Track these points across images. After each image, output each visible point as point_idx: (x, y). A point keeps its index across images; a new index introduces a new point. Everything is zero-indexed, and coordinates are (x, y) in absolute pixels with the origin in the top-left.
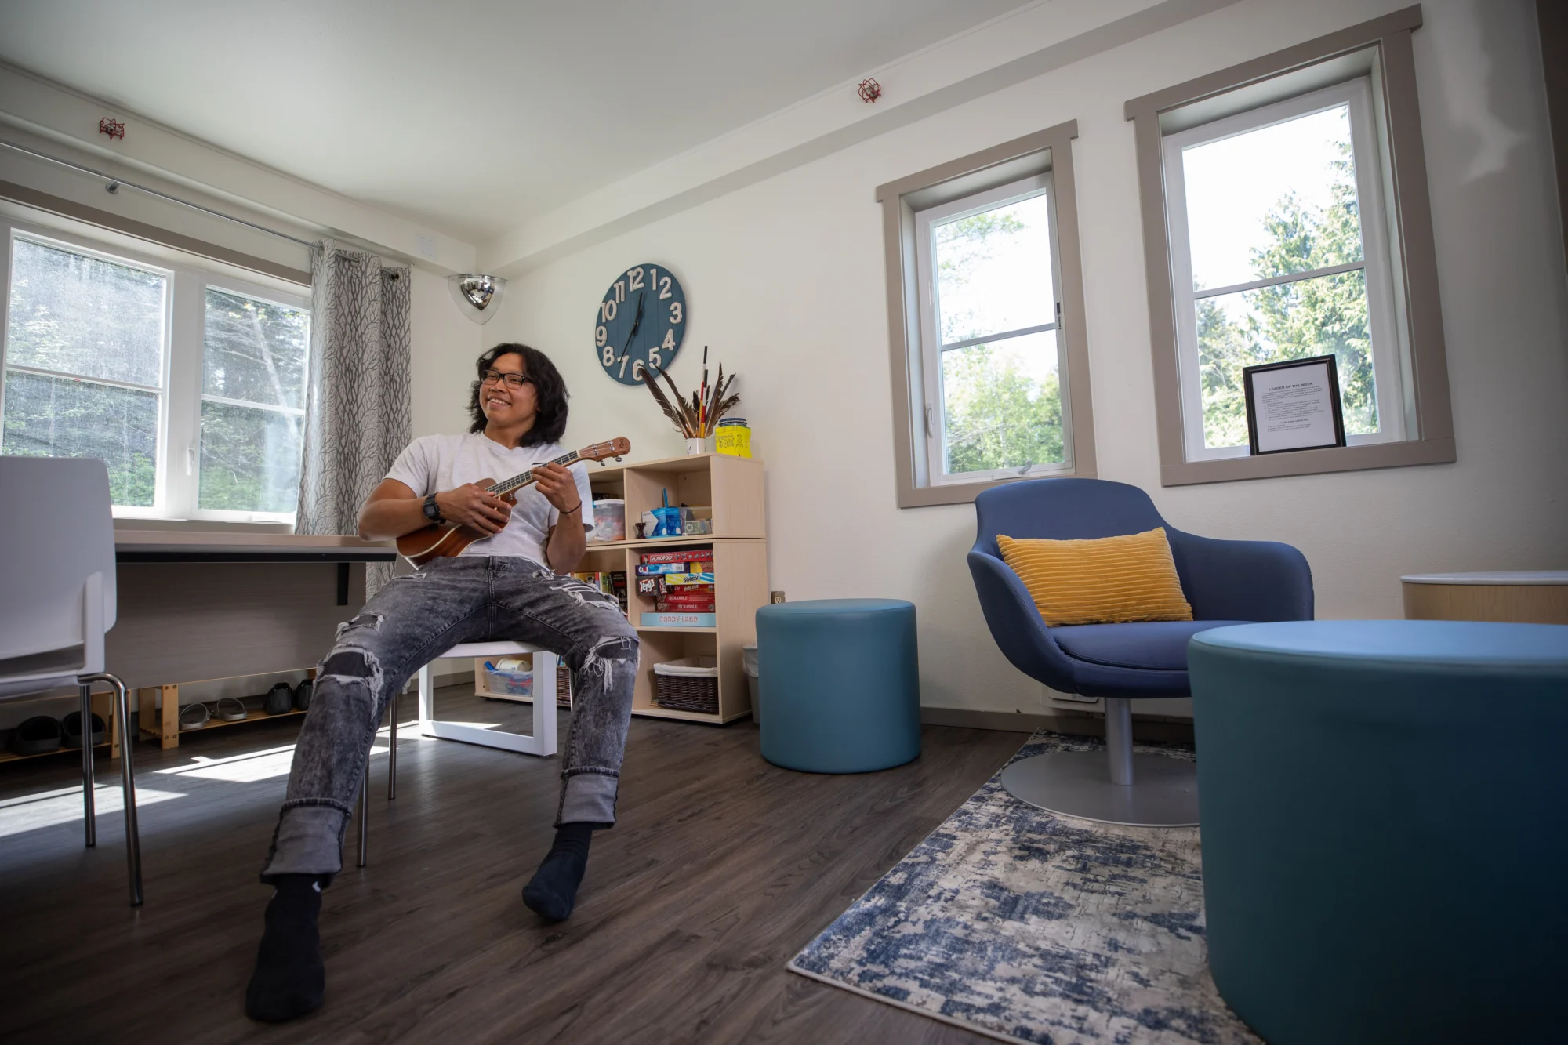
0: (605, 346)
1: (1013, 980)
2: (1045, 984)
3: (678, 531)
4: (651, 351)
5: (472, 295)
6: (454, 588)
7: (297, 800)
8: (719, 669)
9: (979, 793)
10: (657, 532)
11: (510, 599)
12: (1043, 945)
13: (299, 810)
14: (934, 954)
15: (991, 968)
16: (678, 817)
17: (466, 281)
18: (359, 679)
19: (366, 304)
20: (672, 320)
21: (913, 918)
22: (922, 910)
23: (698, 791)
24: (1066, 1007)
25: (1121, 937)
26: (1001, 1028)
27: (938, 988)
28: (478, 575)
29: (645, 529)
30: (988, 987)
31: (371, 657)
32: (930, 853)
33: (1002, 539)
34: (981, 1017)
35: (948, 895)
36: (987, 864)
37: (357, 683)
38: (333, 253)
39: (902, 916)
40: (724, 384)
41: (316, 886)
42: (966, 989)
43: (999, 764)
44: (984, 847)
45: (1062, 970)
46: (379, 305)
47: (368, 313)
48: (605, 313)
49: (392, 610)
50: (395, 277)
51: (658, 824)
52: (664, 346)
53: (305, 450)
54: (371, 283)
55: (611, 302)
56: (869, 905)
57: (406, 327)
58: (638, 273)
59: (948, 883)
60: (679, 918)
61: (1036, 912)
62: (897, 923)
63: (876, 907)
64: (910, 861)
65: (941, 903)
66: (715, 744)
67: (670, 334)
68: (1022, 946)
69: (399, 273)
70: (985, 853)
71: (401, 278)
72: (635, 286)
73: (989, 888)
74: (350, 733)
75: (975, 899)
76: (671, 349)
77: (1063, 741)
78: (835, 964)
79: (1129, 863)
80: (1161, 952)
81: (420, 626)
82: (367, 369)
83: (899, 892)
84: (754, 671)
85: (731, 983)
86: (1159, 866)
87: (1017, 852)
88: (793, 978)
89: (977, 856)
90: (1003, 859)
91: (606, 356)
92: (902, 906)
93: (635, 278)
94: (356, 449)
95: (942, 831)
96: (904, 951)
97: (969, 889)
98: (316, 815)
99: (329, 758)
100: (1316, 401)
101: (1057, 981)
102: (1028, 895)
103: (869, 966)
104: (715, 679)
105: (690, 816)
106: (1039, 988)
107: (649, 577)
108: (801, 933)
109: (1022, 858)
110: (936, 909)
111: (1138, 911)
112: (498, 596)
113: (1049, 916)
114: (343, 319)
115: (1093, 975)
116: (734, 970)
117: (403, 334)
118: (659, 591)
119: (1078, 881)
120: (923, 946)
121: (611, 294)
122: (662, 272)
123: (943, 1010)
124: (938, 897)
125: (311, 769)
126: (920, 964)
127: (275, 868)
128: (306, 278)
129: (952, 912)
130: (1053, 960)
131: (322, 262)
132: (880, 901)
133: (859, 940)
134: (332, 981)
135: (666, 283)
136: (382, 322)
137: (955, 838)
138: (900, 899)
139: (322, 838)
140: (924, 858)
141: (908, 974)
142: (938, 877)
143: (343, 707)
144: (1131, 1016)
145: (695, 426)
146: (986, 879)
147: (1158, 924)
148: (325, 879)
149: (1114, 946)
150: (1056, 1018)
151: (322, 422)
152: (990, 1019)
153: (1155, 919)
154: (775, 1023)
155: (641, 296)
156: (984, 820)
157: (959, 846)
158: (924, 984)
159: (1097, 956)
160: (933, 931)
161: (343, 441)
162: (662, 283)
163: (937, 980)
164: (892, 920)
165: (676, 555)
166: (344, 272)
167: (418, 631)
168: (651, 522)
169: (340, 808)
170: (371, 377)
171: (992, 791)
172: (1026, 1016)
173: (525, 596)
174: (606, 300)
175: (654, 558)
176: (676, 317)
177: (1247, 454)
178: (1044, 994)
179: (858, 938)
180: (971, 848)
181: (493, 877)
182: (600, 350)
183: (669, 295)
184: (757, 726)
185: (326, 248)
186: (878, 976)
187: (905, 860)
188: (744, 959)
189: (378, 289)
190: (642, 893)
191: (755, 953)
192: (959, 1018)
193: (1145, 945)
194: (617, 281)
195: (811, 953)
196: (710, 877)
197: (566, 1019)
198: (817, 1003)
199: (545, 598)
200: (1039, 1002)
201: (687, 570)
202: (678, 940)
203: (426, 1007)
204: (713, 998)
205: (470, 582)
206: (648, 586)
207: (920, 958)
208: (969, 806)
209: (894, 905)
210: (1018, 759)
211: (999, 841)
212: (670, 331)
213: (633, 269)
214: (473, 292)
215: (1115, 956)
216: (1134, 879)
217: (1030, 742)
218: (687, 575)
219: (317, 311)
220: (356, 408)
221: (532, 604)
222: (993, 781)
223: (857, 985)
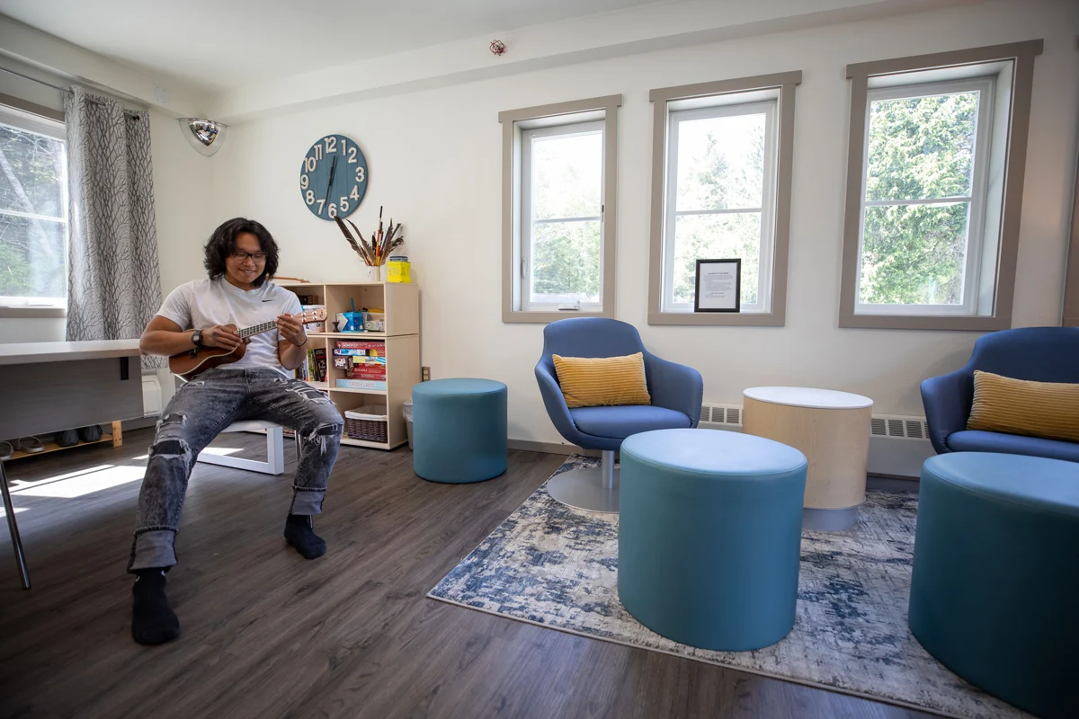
0: (308, 189)
1: (532, 595)
2: (546, 596)
3: (361, 327)
4: (342, 198)
5: (200, 134)
6: (224, 391)
7: (146, 528)
8: (387, 416)
9: (534, 495)
10: (347, 328)
11: (261, 397)
12: (549, 577)
13: (148, 533)
14: (498, 585)
15: (523, 590)
16: (365, 514)
17: (194, 123)
18: (177, 456)
19: (113, 139)
20: (357, 179)
21: (490, 567)
22: (495, 563)
23: (378, 496)
24: (553, 605)
25: (585, 572)
26: (523, 616)
27: (498, 600)
28: (238, 382)
29: (338, 327)
30: (520, 599)
31: (183, 442)
32: (503, 532)
33: (556, 357)
34: (515, 612)
35: (509, 554)
36: (531, 537)
37: (177, 459)
38: (83, 98)
39: (485, 567)
40: (393, 231)
41: (163, 573)
42: (511, 600)
43: (547, 476)
44: (531, 527)
45: (555, 589)
46: (125, 142)
47: (116, 147)
48: (308, 165)
49: (190, 410)
50: (136, 118)
51: (354, 519)
52: (351, 197)
53: (71, 252)
54: (117, 123)
55: (312, 158)
56: (469, 562)
57: (149, 159)
58: (332, 141)
59: (509, 548)
60: (371, 573)
61: (550, 561)
62: (482, 570)
63: (472, 563)
64: (492, 537)
65: (505, 559)
66: (385, 464)
67: (355, 190)
68: (539, 579)
69: (140, 115)
70: (531, 531)
71: (141, 119)
72: (330, 150)
73: (530, 550)
74: (175, 488)
75: (522, 556)
76: (356, 199)
77: (584, 461)
78: (450, 592)
79: (598, 534)
80: (600, 578)
81: (208, 419)
82: (118, 192)
83: (485, 554)
84: (410, 418)
85: (399, 605)
86: (612, 535)
87: (547, 530)
88: (430, 600)
89: (527, 533)
90: (539, 533)
91: (309, 197)
92: (486, 561)
93: (330, 144)
94: (114, 253)
95: (511, 519)
96: (484, 584)
97: (519, 551)
98: (159, 535)
99: (164, 503)
100: (730, 283)
101: (552, 594)
102: (547, 552)
103: (467, 593)
104: (386, 422)
105: (373, 513)
106: (543, 597)
107: (341, 356)
108: (434, 578)
109: (548, 533)
110: (502, 563)
111: (596, 559)
112: (253, 395)
113: (555, 563)
114: (94, 150)
115: (568, 590)
116: (400, 598)
117: (146, 165)
118: (349, 367)
119: (573, 544)
120: (493, 581)
121: (311, 152)
122: (350, 143)
123: (499, 611)
124: (504, 556)
125: (153, 510)
126: (491, 590)
127: (136, 566)
128: (60, 115)
129: (510, 563)
130: (551, 584)
131: (73, 104)
132: (475, 559)
133: (463, 580)
134: (181, 620)
135: (353, 152)
136: (127, 154)
137: (517, 523)
138: (484, 558)
139: (165, 548)
140: (500, 535)
141: (484, 595)
142: (505, 545)
143: (168, 472)
144: (580, 607)
145: (374, 259)
146: (529, 545)
147: (603, 564)
148: (167, 569)
149: (581, 576)
150: (547, 610)
151: (84, 232)
152: (519, 613)
153: (602, 562)
154: (421, 622)
155: (335, 159)
156: (533, 512)
157: (519, 527)
158: (492, 599)
159: (572, 581)
160: (499, 573)
161: (102, 246)
162: (350, 151)
163: (498, 597)
164: (480, 569)
165: (361, 344)
166: (93, 112)
167: (207, 422)
168: (343, 320)
169: (172, 530)
170: (121, 198)
171: (541, 493)
172: (535, 611)
173: (270, 395)
174: (308, 156)
175: (345, 345)
176: (360, 177)
177: (692, 309)
178: (544, 600)
179: (462, 579)
180: (524, 528)
181: (259, 556)
182: (304, 192)
183: (355, 161)
184: (412, 451)
185: (76, 94)
186: (471, 597)
187: (490, 536)
188: (406, 593)
189: (122, 128)
190: (349, 561)
191: (411, 590)
192: (505, 614)
193: (594, 575)
194: (317, 144)
195: (439, 588)
196: (385, 550)
197: (316, 629)
198: (442, 610)
199: (283, 398)
200: (542, 604)
201: (368, 353)
202: (371, 585)
203: (239, 630)
204: (391, 612)
205: (233, 386)
206: (341, 363)
207: (491, 587)
208: (527, 503)
209: (482, 561)
210: (558, 473)
211: (539, 524)
212: (356, 187)
213: (329, 137)
214: (200, 131)
215: (580, 580)
216: (599, 542)
217: (567, 462)
218: (367, 358)
219: (72, 144)
220: (111, 222)
221: (276, 401)
222: (542, 487)
223: (460, 602)
